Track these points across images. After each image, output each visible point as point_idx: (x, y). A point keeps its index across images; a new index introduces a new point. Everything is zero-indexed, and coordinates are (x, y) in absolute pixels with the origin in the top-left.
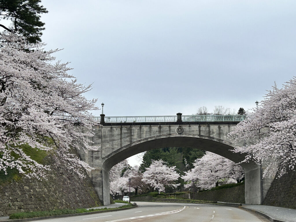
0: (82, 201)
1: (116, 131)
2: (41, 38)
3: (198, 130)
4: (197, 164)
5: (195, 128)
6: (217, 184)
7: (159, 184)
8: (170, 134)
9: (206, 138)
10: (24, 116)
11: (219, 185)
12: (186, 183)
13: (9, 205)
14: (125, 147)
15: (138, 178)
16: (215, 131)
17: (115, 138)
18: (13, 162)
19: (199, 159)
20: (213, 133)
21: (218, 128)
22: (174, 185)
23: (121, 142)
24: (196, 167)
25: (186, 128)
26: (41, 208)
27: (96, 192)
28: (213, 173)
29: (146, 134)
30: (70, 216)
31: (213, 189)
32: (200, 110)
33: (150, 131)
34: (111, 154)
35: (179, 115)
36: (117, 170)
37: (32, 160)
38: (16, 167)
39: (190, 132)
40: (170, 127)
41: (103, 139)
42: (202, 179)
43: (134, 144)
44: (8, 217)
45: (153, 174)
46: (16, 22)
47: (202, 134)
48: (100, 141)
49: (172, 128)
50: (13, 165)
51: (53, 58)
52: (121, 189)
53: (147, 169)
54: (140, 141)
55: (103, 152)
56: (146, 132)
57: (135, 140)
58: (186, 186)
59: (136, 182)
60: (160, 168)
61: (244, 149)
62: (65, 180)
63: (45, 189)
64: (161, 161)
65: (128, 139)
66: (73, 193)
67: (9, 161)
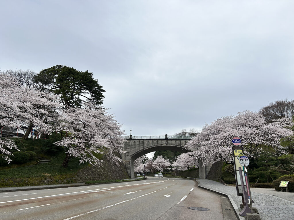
0: (120, 176)
1: (137, 143)
2: (103, 102)
3: (175, 142)
4: (178, 158)
5: (174, 141)
6: (188, 168)
7: (161, 168)
8: (162, 145)
9: (179, 147)
10: (93, 139)
11: (189, 169)
12: (173, 168)
13: (86, 178)
14: (141, 150)
15: (151, 165)
16: (183, 143)
17: (137, 146)
18: (87, 159)
19: (179, 156)
20: (182, 144)
21: (184, 142)
22: (168, 169)
23: (139, 148)
24: (178, 160)
25: (170, 142)
26: (100, 179)
27: (127, 172)
28: (185, 163)
29: (151, 144)
30: (112, 183)
31: (186, 171)
32: (183, 130)
33: (153, 143)
34: (134, 154)
35: (166, 135)
36: (139, 161)
37: (95, 158)
38: (88, 161)
39: (171, 143)
40: (162, 141)
41: (131, 147)
42: (180, 166)
43: (145, 149)
44: (85, 183)
45: (157, 163)
46: (92, 95)
47: (177, 145)
48: (129, 147)
49: (163, 141)
50: (87, 160)
51: (107, 113)
52: (143, 170)
53: (155, 160)
54: (148, 148)
55: (131, 153)
56: (151, 143)
57: (146, 147)
58: (173, 169)
59: (150, 167)
60: (161, 160)
61: (191, 153)
62: (112, 166)
63: (102, 170)
64: (161, 156)
65: (142, 146)
66: (115, 172)
67: (85, 159)
